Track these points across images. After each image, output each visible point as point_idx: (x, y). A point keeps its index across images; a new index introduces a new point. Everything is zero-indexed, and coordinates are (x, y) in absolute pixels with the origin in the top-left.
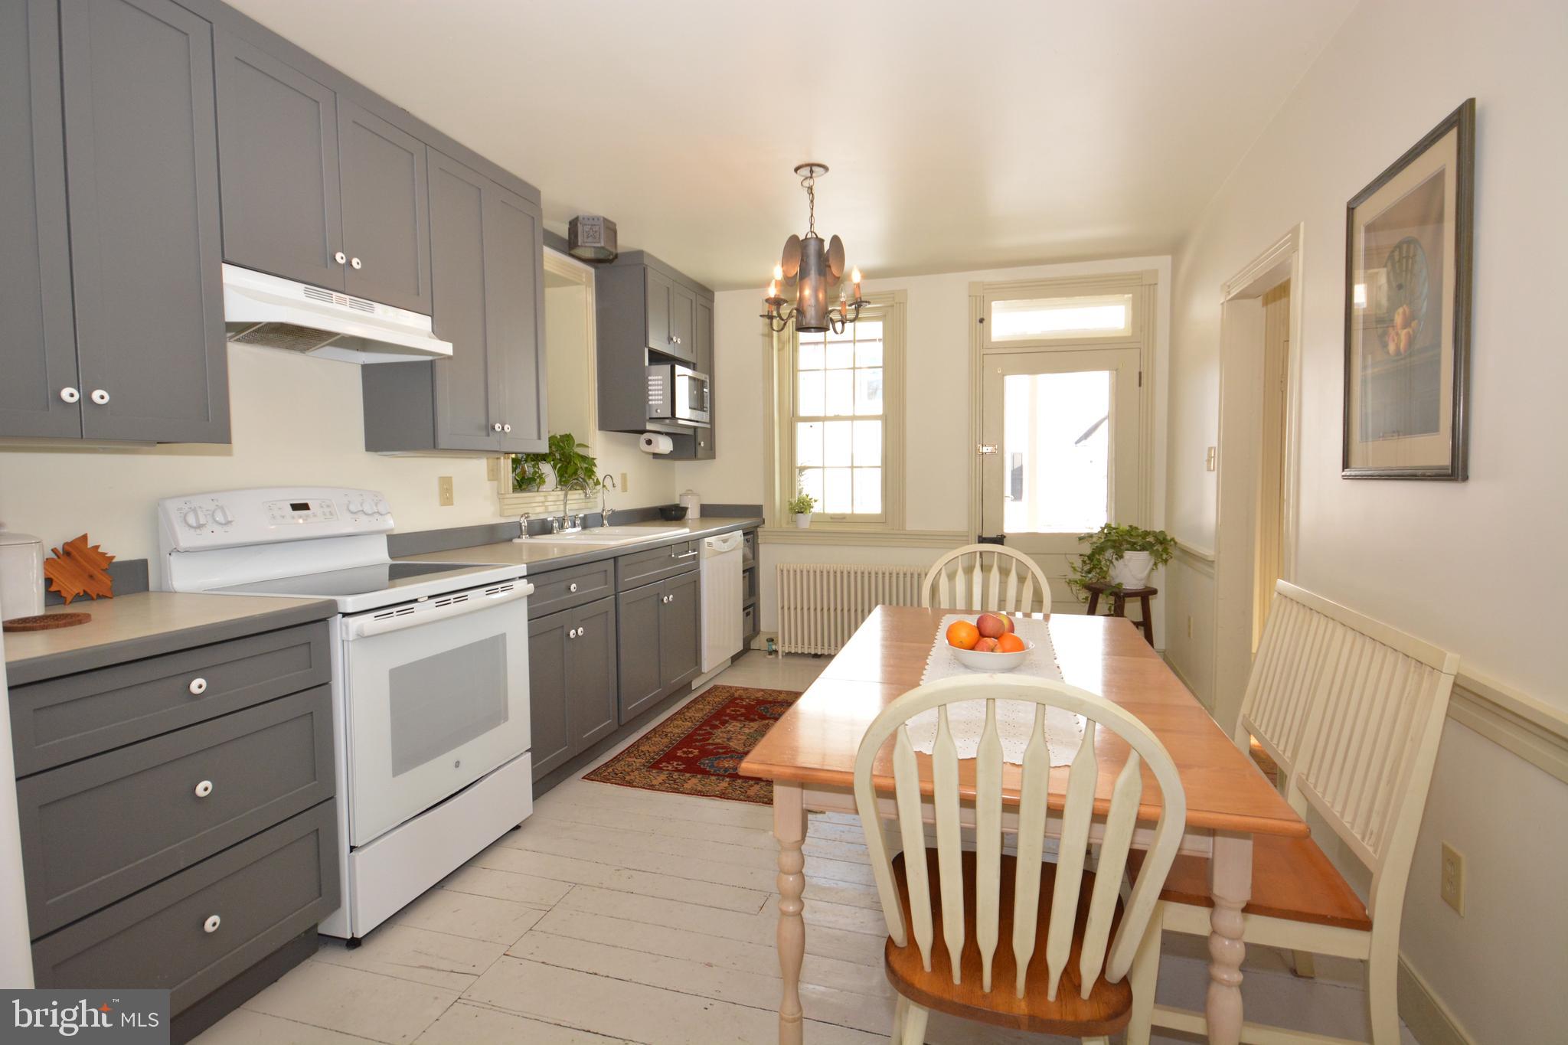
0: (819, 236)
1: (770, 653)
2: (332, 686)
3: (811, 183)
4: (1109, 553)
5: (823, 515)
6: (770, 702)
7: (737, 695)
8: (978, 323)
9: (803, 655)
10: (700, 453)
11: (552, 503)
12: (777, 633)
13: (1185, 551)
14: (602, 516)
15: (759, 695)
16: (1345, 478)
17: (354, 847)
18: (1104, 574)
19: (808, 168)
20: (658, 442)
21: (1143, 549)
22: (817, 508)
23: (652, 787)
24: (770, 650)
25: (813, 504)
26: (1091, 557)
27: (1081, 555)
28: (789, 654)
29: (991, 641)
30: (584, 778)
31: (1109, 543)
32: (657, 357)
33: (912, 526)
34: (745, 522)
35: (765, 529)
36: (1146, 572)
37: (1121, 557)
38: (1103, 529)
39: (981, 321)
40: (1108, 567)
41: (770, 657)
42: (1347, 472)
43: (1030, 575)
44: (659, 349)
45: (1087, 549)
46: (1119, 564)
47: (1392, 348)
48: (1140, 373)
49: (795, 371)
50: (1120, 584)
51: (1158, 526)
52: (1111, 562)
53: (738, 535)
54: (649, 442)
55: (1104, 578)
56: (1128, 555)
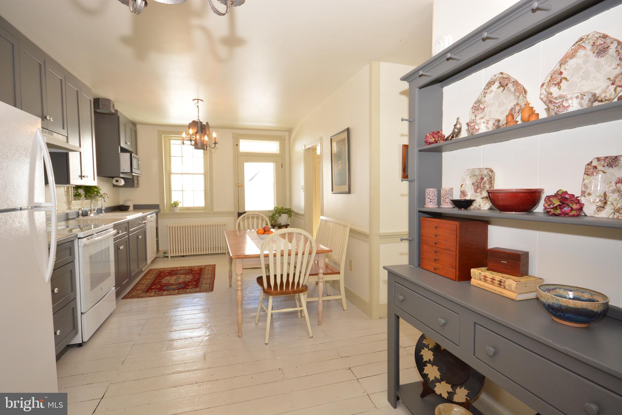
0: (201, 121)
1: (165, 257)
2: (75, 262)
3: (198, 105)
4: (277, 215)
5: (183, 207)
6: (176, 270)
7: (161, 270)
8: (236, 146)
9: (178, 256)
10: (135, 185)
11: (85, 205)
12: (168, 250)
13: (297, 213)
14: (101, 209)
15: (170, 269)
16: (332, 193)
17: (82, 313)
18: (276, 221)
19: (197, 100)
20: (121, 181)
21: (286, 213)
22: (180, 205)
23: (151, 296)
24: (165, 256)
25: (179, 203)
26: (272, 216)
27: (269, 216)
28: (173, 257)
29: (267, 232)
30: (122, 299)
31: (277, 212)
32: (124, 150)
33: (215, 210)
34: (156, 210)
35: (161, 213)
36: (287, 220)
37: (280, 216)
38: (275, 208)
39: (237, 145)
40: (277, 218)
41: (165, 259)
42: (332, 192)
43: (264, 219)
44: (124, 147)
45: (271, 215)
46: (280, 218)
47: (339, 168)
48: (282, 164)
49: (170, 156)
50: (281, 223)
51: (288, 207)
52: (278, 217)
53: (155, 214)
54: (117, 181)
55: (276, 222)
56: (282, 215)
